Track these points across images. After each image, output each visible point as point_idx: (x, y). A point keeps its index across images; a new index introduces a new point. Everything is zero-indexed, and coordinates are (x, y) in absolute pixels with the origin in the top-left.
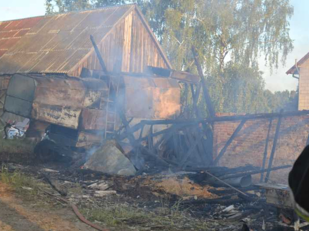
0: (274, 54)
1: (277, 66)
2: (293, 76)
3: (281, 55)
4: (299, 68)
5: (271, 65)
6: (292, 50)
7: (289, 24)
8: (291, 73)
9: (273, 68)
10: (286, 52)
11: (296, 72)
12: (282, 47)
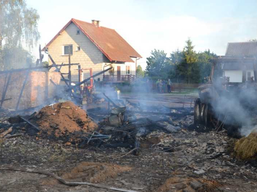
0: (31, 40)
1: (32, 47)
2: (45, 53)
3: (34, 40)
4: (47, 48)
5: (29, 46)
6: (40, 38)
7: (37, 24)
8: (44, 51)
9: (31, 48)
10: (37, 39)
11: (46, 51)
12: (35, 36)
